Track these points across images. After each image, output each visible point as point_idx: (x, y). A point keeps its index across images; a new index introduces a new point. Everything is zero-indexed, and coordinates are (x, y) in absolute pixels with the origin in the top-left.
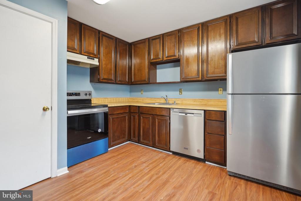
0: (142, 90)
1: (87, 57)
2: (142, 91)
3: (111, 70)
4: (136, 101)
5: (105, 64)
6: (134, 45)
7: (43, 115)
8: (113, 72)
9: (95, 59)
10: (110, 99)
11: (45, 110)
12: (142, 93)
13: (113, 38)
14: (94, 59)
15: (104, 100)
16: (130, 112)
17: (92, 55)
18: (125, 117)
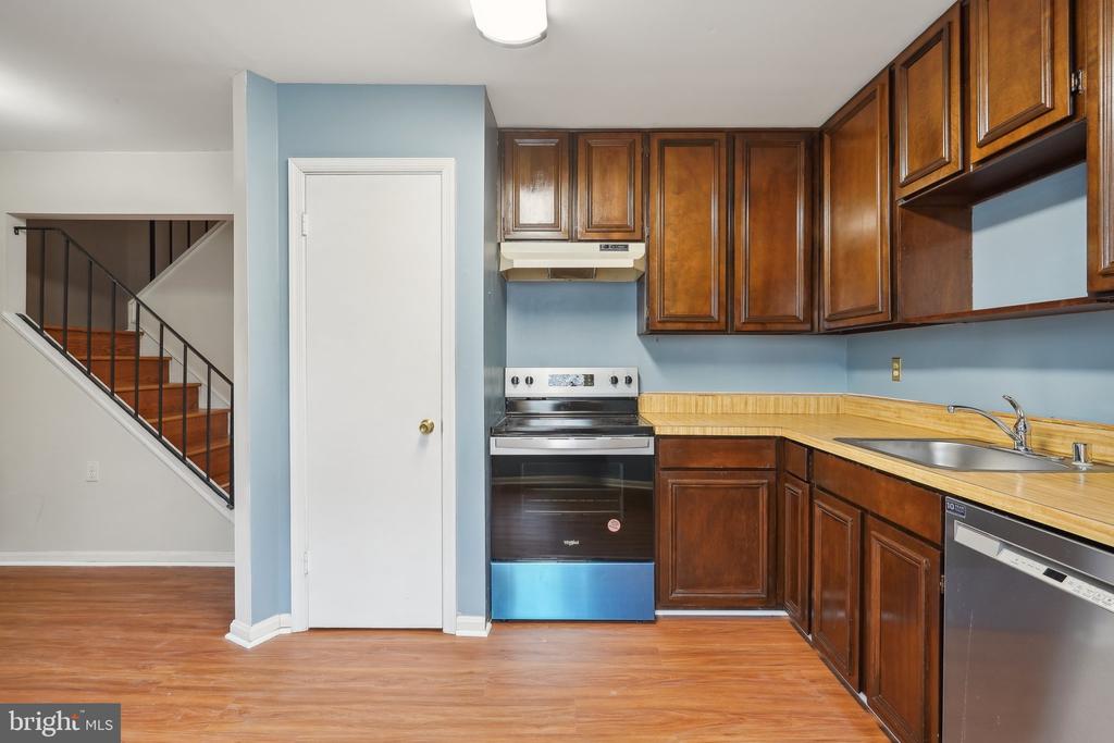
0: (896, 359)
1: (598, 244)
2: (896, 365)
3: (704, 277)
4: (871, 413)
5: (675, 258)
6: (831, 135)
7: (423, 444)
8: (714, 285)
9: (631, 245)
10: (727, 401)
11: (427, 428)
12: (896, 373)
13: (715, 136)
14: (627, 247)
15: (700, 403)
16: (781, 472)
17: (616, 236)
18: (754, 489)
